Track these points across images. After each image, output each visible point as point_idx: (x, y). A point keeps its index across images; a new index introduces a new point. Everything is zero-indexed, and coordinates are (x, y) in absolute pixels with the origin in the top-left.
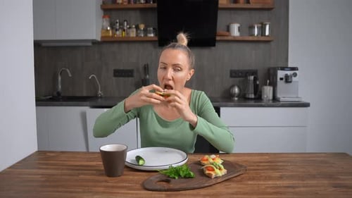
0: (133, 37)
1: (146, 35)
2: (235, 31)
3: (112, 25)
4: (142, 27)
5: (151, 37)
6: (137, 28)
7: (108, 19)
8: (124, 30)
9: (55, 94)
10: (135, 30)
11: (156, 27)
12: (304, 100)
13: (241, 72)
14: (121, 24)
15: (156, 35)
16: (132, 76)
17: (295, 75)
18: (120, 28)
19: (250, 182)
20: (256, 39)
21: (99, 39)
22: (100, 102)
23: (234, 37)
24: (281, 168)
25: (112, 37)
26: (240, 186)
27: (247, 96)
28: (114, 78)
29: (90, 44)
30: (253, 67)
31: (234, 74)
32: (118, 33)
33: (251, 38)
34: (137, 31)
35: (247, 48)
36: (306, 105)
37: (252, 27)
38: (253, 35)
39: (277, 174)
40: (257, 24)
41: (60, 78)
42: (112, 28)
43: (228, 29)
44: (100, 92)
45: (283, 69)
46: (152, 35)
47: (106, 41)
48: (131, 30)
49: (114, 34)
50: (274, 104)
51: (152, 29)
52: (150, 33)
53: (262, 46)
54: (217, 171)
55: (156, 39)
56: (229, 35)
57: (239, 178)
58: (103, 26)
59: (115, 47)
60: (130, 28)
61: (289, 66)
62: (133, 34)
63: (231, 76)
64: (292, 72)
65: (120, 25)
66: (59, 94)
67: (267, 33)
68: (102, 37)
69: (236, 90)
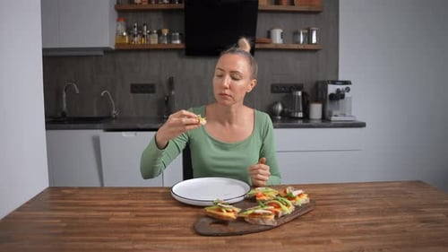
0: (154, 45)
1: (170, 42)
2: (277, 38)
3: (129, 30)
4: (165, 32)
5: (177, 45)
6: (160, 33)
7: (123, 22)
8: (144, 36)
9: (59, 114)
10: (156, 36)
11: (183, 33)
12: (359, 119)
13: (284, 86)
14: (140, 28)
15: (182, 42)
16: (153, 92)
17: (348, 90)
18: (138, 33)
19: (324, 220)
20: (301, 47)
21: (113, 48)
22: (115, 124)
23: (276, 45)
24: (355, 201)
25: (129, 44)
26: (312, 225)
27: (292, 115)
28: (131, 95)
29: (102, 53)
30: (298, 81)
31: (276, 89)
32: (136, 39)
33: (296, 46)
34: (159, 36)
35: (290, 57)
36: (362, 125)
37: (296, 34)
38: (298, 43)
39: (353, 209)
40: (303, 29)
41: (64, 95)
42: (129, 34)
43: (269, 35)
44: (114, 112)
45: (334, 83)
46: (178, 42)
47: (121, 50)
48: (151, 36)
49: (131, 40)
50: (324, 124)
51: (178, 34)
52: (176, 39)
53: (309, 55)
54: (284, 207)
55: (183, 46)
56: (270, 43)
57: (309, 216)
58: (117, 31)
59: (132, 57)
60: (150, 33)
61: (340, 79)
62: (154, 40)
63: (273, 91)
64: (344, 87)
65: (138, 30)
66: (64, 114)
67: (314, 41)
68: (117, 44)
69: (280, 108)
